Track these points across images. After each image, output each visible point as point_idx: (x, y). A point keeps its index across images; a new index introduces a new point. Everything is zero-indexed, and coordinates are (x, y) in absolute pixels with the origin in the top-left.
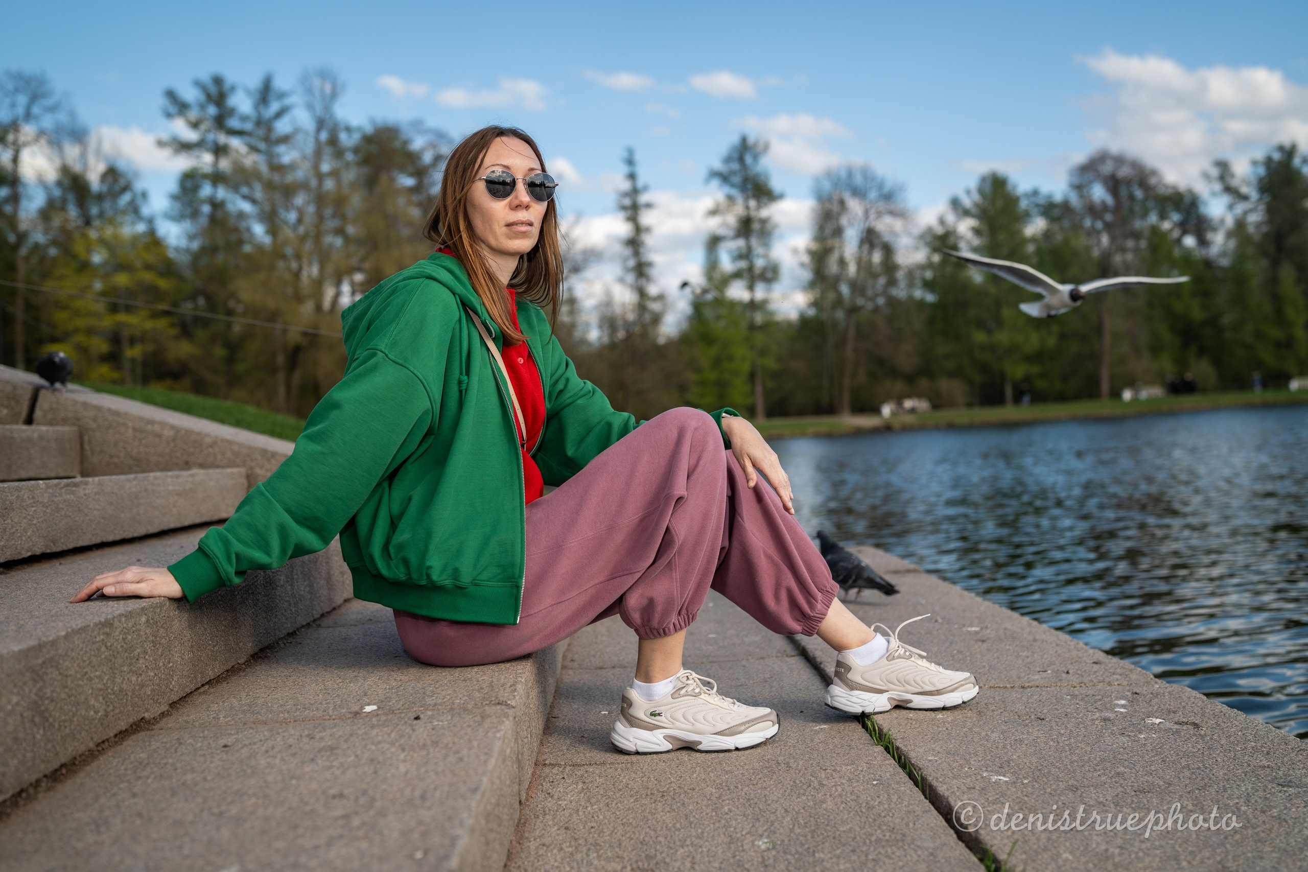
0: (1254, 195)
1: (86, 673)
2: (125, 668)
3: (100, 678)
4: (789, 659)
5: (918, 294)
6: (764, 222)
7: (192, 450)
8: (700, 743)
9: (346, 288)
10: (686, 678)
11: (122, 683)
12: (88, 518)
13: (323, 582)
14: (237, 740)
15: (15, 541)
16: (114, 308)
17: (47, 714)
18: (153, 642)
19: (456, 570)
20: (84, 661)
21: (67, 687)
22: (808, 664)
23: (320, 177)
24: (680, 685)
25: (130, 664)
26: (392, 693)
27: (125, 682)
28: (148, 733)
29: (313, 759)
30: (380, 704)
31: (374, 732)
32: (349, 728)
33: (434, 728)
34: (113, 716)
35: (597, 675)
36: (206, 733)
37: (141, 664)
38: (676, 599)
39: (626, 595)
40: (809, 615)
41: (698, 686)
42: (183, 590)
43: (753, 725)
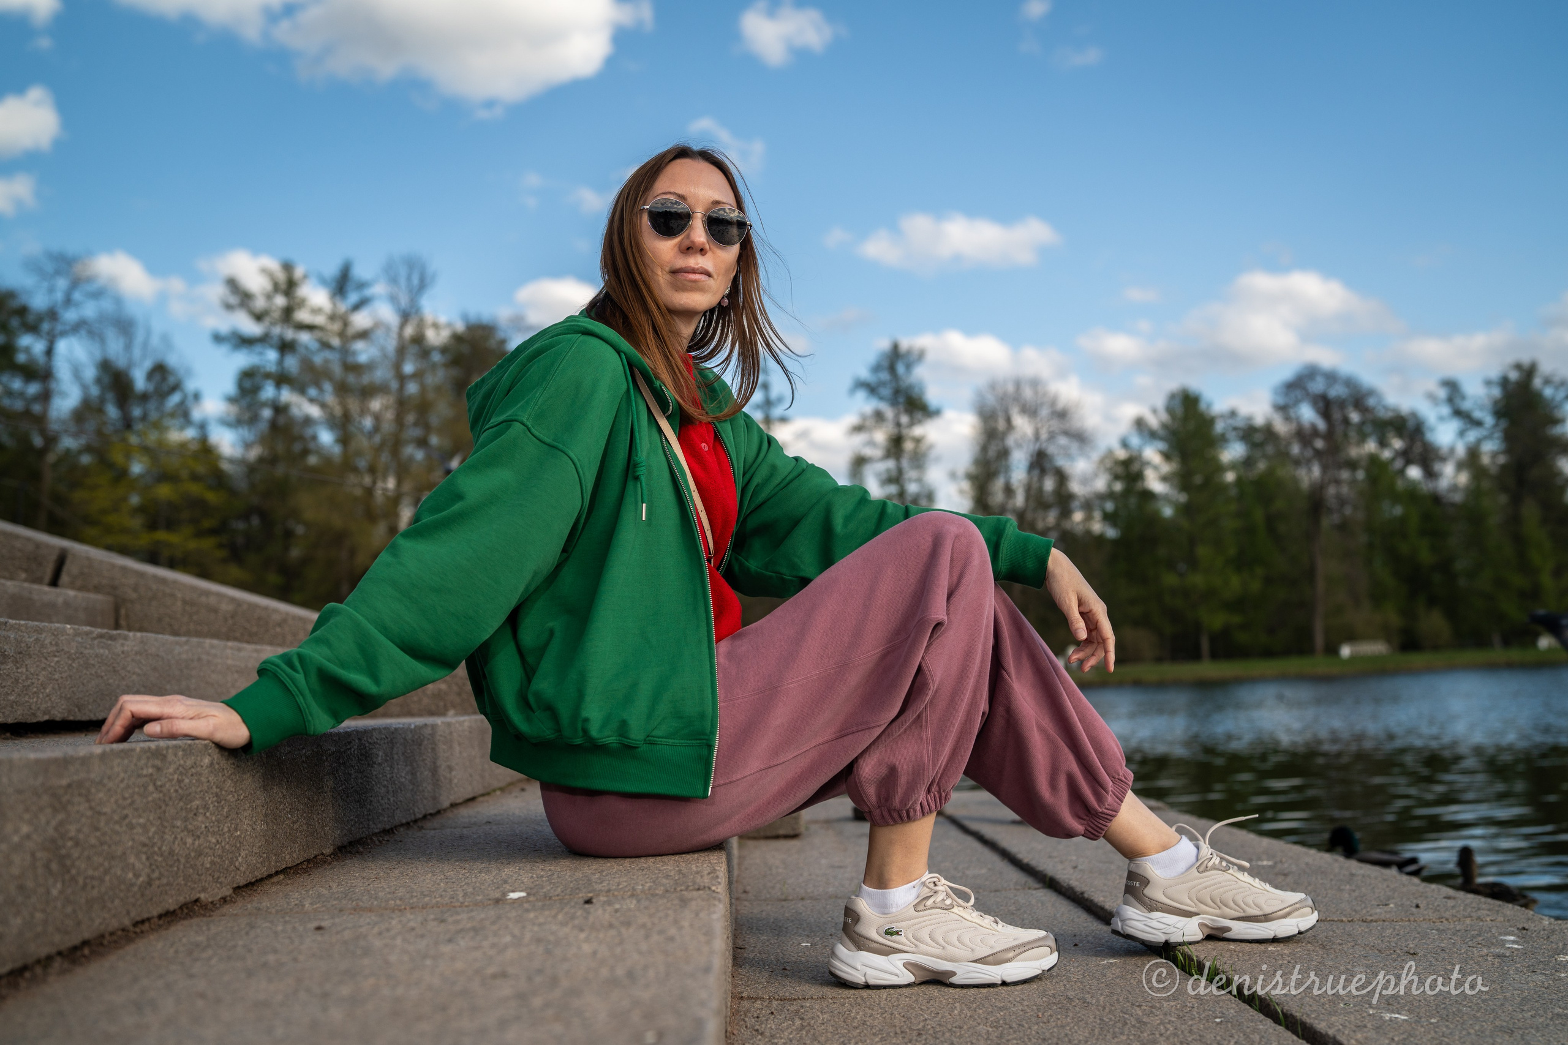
0: (1490, 423)
1: (126, 817)
2: (179, 823)
3: (144, 827)
5: (1098, 527)
6: (917, 440)
8: (953, 974)
10: (932, 885)
11: (174, 843)
14: (334, 923)
16: (153, 526)
17: (68, 862)
18: (217, 795)
19: (624, 724)
20: (124, 799)
21: (98, 829)
23: (402, 379)
24: (926, 892)
25: (186, 819)
26: (543, 881)
27: (177, 843)
28: (205, 919)
29: (450, 941)
30: (529, 891)
31: (532, 915)
32: (492, 913)
33: (617, 911)
34: (159, 887)
35: (782, 907)
36: (287, 918)
37: (200, 822)
38: (926, 768)
39: (860, 761)
40: (1096, 810)
41: (948, 895)
42: (251, 737)
43: (1025, 951)
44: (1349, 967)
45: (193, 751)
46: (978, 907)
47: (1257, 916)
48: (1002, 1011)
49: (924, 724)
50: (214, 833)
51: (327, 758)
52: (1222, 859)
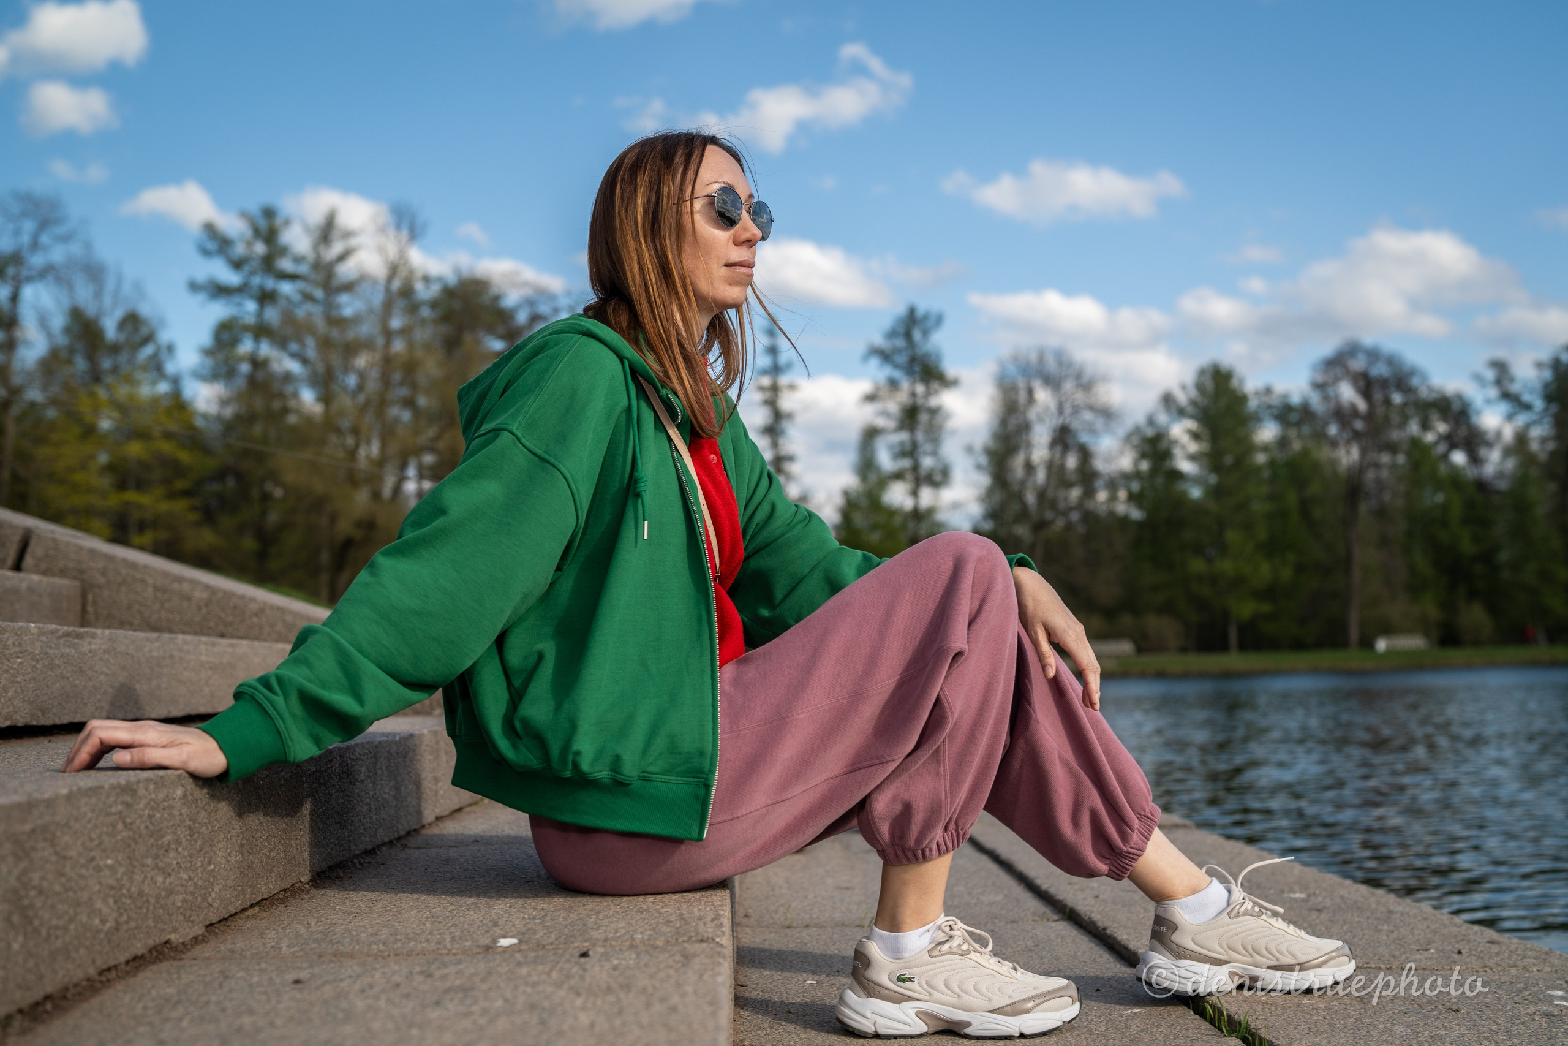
0: (1539, 404)
1: (93, 859)
2: (149, 862)
3: (111, 868)
5: (1122, 507)
6: (934, 412)
7: (230, 619)
8: (969, 1024)
9: (411, 472)
10: (948, 928)
11: (143, 882)
12: (91, 684)
13: (411, 787)
14: (313, 976)
16: (122, 486)
17: (31, 913)
18: (190, 828)
19: (617, 758)
20: (92, 840)
21: (62, 875)
22: (1082, 931)
23: (389, 334)
24: (942, 937)
25: (156, 857)
26: (535, 924)
27: (146, 882)
28: (175, 963)
29: (437, 1003)
30: (521, 937)
31: (524, 971)
32: (482, 966)
33: (615, 968)
34: (127, 931)
35: (786, 935)
36: (263, 965)
37: (172, 858)
38: (944, 805)
39: (874, 797)
40: (1120, 849)
41: (965, 941)
42: (228, 764)
43: (1045, 1001)
44: (1388, 1025)
45: (165, 783)
46: (995, 953)
47: (1291, 965)
49: (942, 758)
50: (186, 869)
51: (307, 779)
52: (1255, 904)
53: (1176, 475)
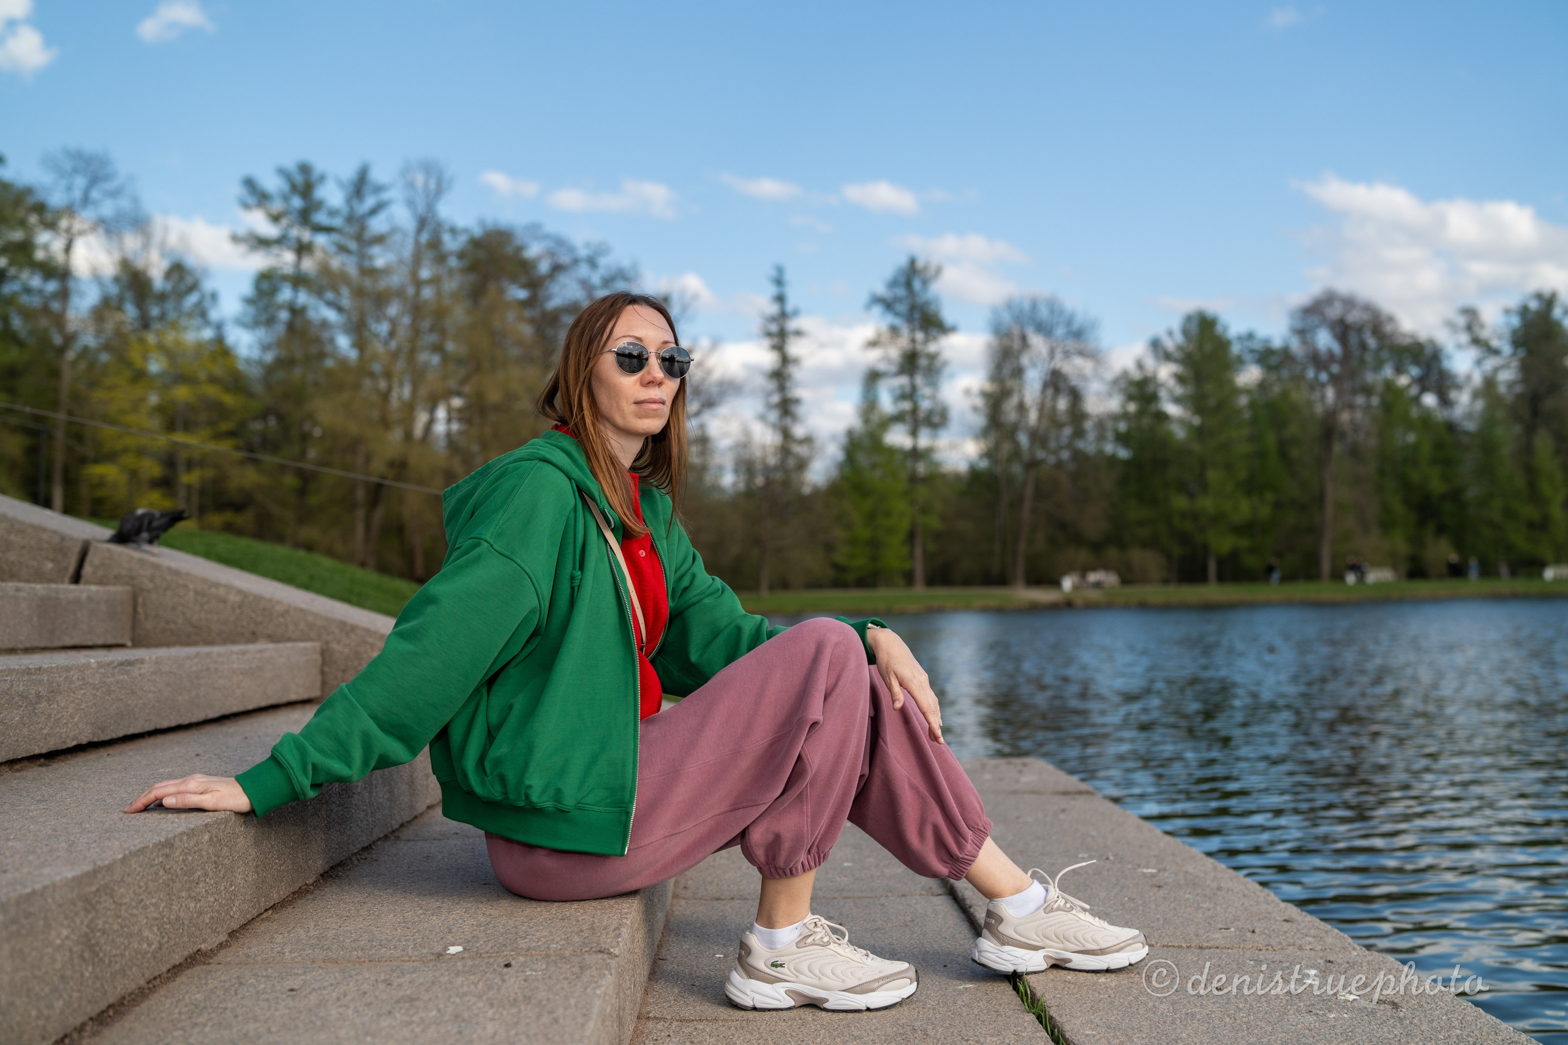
0: (1507, 349)
1: (142, 900)
2: (184, 894)
3: (156, 905)
4: (934, 899)
5: (1109, 448)
6: (933, 357)
7: (260, 619)
8: (827, 1000)
9: (441, 413)
10: (814, 925)
11: (180, 910)
12: (141, 701)
13: (404, 787)
14: (305, 982)
15: (60, 729)
16: (171, 426)
17: (97, 949)
18: (215, 862)
19: (559, 791)
20: (140, 887)
21: (120, 917)
22: (956, 906)
23: (419, 284)
24: (807, 932)
25: (190, 889)
26: (480, 931)
27: (182, 910)
28: (204, 968)
30: (466, 944)
31: (459, 980)
32: (431, 974)
33: (526, 979)
34: (167, 949)
36: (269, 972)
37: (201, 888)
38: (806, 837)
39: (751, 828)
40: (957, 856)
41: (827, 934)
42: (251, 804)
43: (888, 982)
47: (1095, 950)
48: (855, 1040)
49: (805, 799)
50: (213, 894)
52: (1066, 900)
53: (1162, 417)
